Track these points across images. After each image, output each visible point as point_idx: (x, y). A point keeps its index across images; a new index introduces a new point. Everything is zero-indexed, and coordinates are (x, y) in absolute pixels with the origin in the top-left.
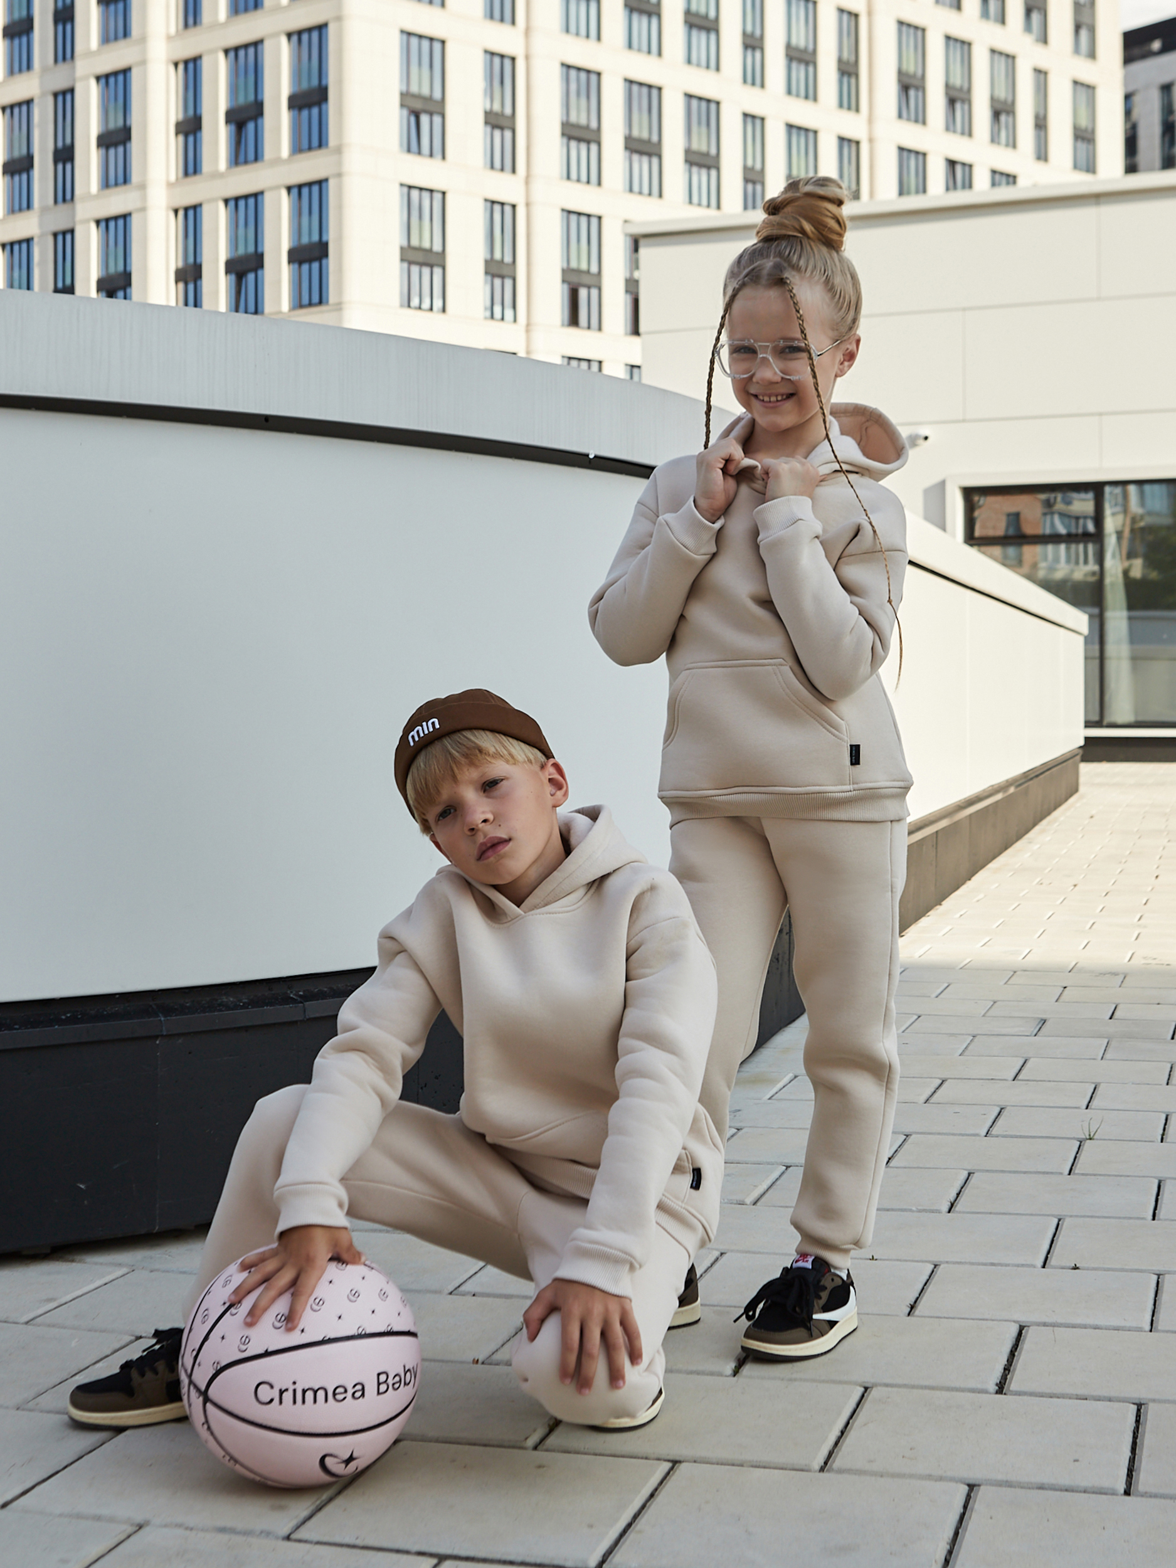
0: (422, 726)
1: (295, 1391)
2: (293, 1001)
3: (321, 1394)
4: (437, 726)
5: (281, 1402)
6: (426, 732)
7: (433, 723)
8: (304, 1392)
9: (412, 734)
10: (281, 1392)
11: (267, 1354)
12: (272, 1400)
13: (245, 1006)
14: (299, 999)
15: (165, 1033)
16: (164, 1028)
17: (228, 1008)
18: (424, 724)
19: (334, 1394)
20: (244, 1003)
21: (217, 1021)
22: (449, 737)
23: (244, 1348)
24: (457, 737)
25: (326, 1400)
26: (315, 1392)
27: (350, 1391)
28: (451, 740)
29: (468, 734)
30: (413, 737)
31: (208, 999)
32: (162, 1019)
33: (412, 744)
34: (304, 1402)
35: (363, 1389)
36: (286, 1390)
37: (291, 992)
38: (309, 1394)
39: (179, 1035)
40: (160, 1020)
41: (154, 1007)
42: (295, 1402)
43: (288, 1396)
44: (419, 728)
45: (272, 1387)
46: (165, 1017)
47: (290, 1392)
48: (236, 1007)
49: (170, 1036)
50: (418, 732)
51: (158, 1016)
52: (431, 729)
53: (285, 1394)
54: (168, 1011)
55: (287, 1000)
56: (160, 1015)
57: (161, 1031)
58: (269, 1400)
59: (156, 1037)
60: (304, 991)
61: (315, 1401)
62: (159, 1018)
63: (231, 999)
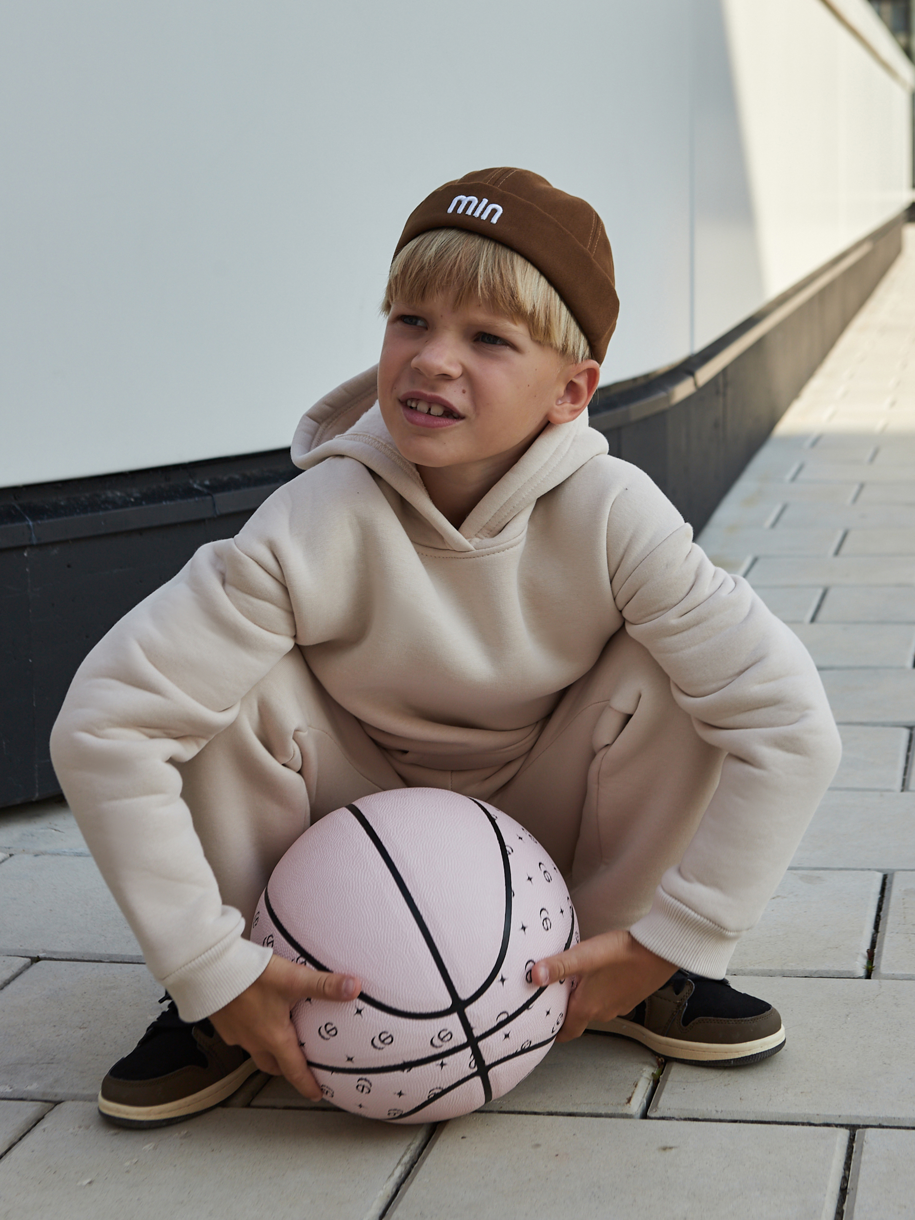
0: (480, 202)
2: (198, 493)
4: (494, 220)
6: (477, 214)
7: (494, 211)
9: (462, 197)
13: (138, 502)
14: (205, 491)
15: (35, 542)
16: (33, 535)
17: (116, 506)
18: (485, 201)
20: (136, 499)
21: (103, 523)
22: (495, 245)
24: (505, 255)
28: (494, 252)
29: (519, 262)
30: (459, 202)
31: (87, 495)
32: (31, 523)
33: (450, 210)
37: (195, 482)
39: (53, 544)
40: (29, 526)
41: (18, 508)
44: (475, 200)
46: (33, 520)
48: (126, 504)
49: (40, 546)
50: (470, 203)
51: (24, 520)
52: (484, 217)
54: (37, 513)
55: (190, 492)
56: (27, 518)
57: (30, 539)
59: (23, 548)
60: (210, 480)
62: (27, 523)
63: (119, 494)
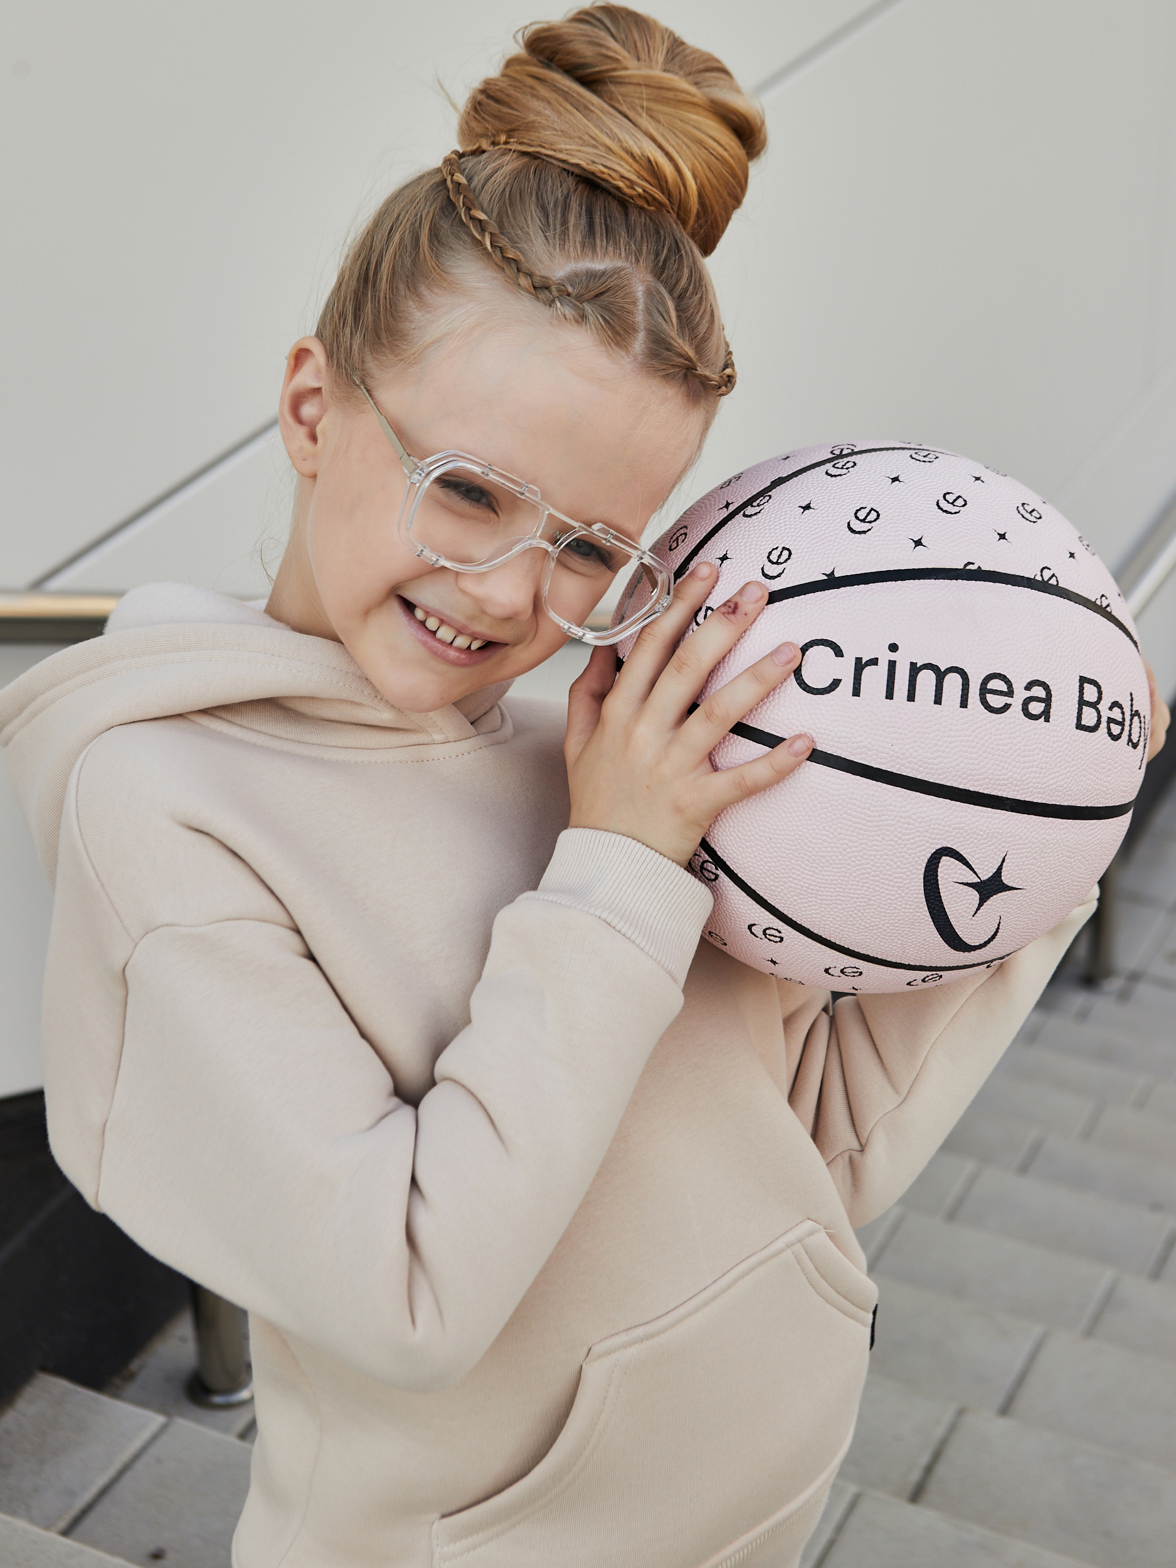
1: (892, 665)
3: (953, 683)
5: (856, 692)
8: (915, 670)
10: (860, 666)
11: (832, 582)
12: (836, 683)
19: (984, 691)
23: (772, 570)
25: (964, 704)
26: (940, 676)
27: (1020, 695)
34: (911, 697)
35: (1047, 701)
36: (874, 662)
38: (927, 679)
42: (890, 695)
43: (875, 678)
45: (839, 652)
47: (883, 668)
53: (867, 672)
58: (826, 684)
61: (938, 700)
